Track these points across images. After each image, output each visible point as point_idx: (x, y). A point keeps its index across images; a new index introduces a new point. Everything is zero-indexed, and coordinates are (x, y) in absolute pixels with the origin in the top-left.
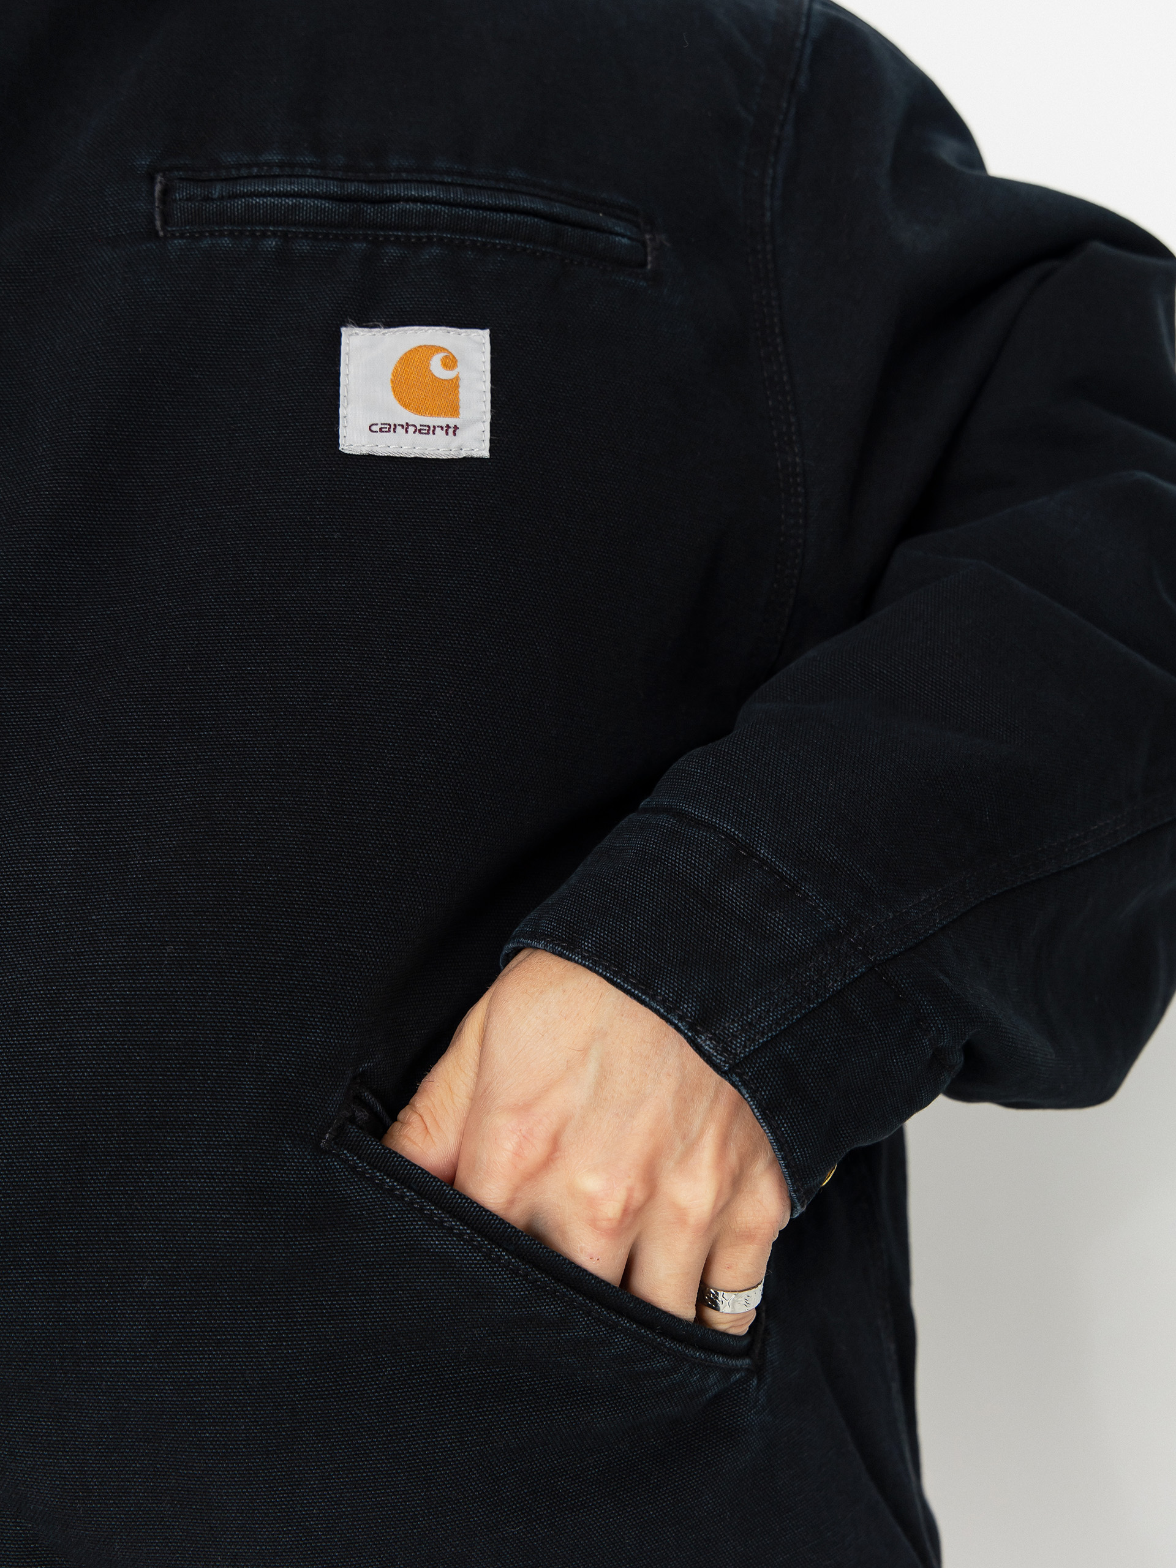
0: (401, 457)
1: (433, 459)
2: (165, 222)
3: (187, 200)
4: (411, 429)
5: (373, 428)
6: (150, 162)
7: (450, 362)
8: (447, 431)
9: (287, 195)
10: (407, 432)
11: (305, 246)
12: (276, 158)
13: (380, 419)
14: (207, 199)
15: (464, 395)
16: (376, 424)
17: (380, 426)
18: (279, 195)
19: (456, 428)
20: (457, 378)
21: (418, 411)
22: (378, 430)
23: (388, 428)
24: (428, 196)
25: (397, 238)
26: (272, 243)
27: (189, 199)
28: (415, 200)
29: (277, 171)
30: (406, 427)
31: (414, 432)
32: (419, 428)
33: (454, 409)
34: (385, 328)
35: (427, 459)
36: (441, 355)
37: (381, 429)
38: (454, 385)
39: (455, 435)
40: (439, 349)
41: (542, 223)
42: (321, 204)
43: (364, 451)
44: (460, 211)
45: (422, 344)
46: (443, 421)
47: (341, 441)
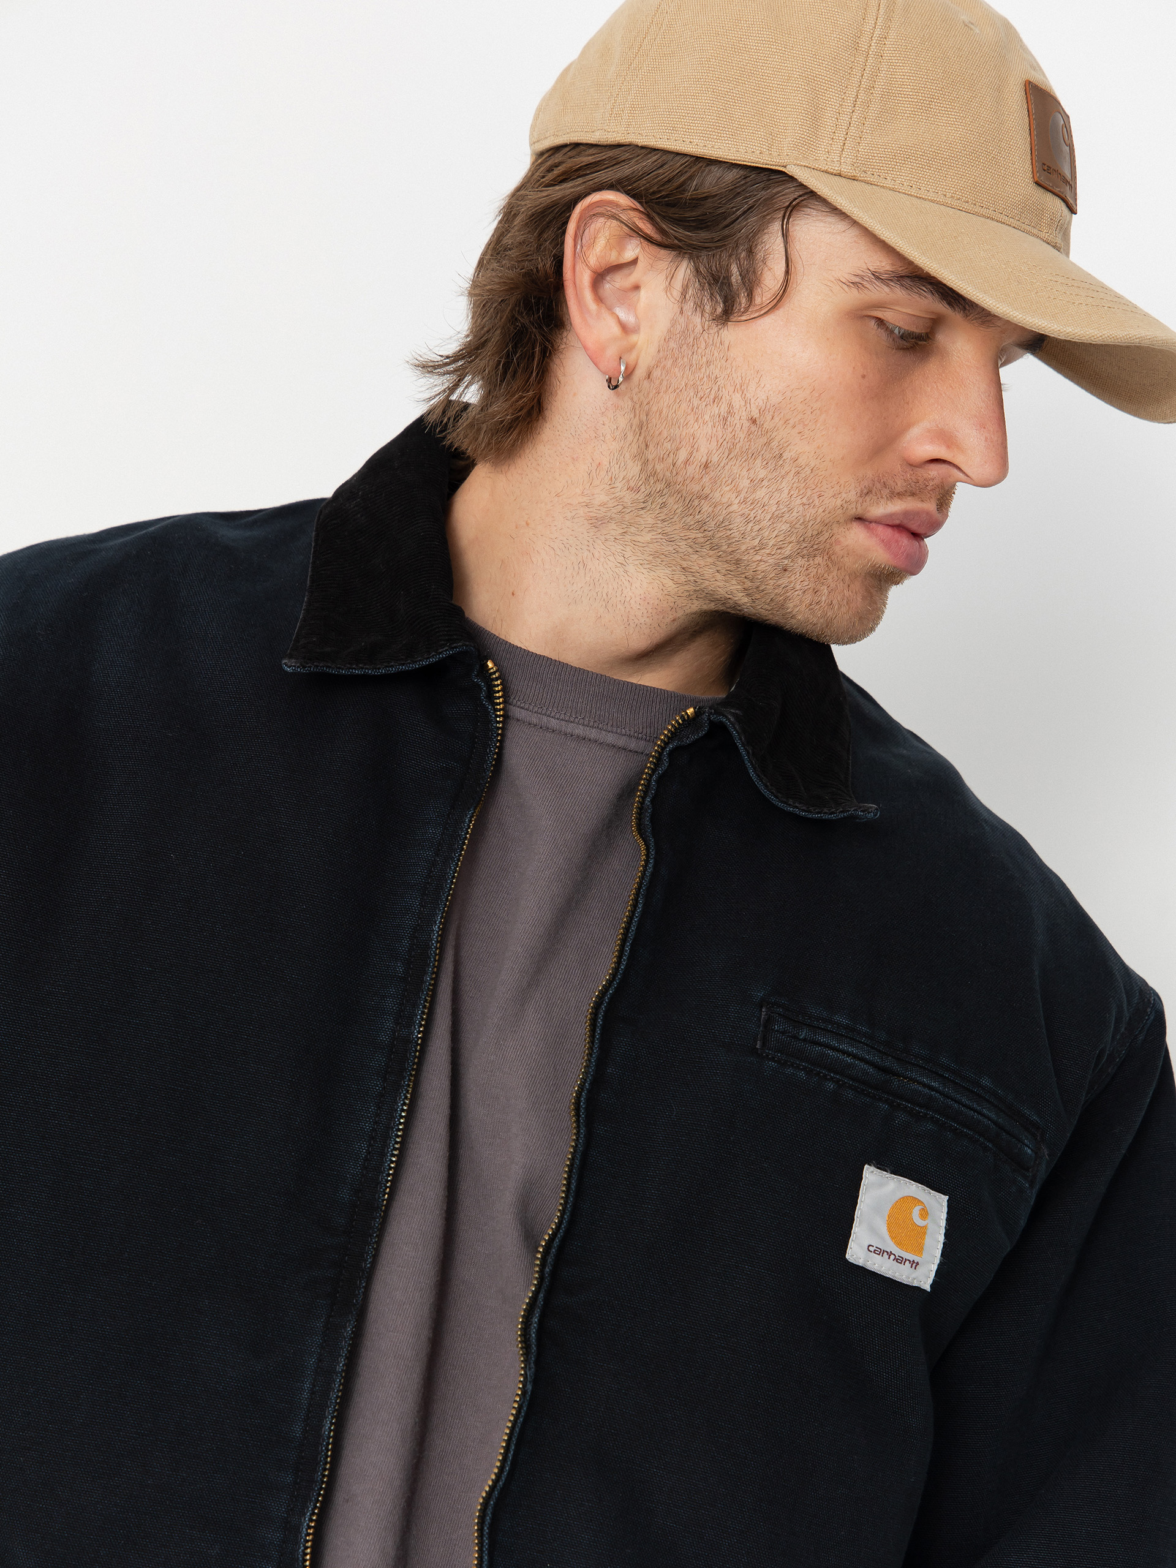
0: (880, 1275)
1: (898, 1282)
2: (764, 1045)
3: (781, 1033)
4: (892, 1257)
5: (871, 1248)
6: (763, 995)
7: (924, 1213)
8: (912, 1264)
9: (849, 1054)
10: (889, 1258)
11: (850, 1094)
12: (845, 1022)
13: (877, 1243)
14: (796, 1037)
15: (928, 1241)
16: (873, 1246)
17: (874, 1248)
18: (843, 1052)
19: (918, 1264)
20: (925, 1227)
21: (899, 1244)
22: (873, 1251)
23: (880, 1252)
24: (933, 1085)
25: (906, 1107)
26: (831, 1086)
27: (783, 1033)
28: (924, 1085)
29: (844, 1032)
30: (890, 1254)
31: (894, 1260)
32: (897, 1257)
33: (919, 1249)
34: (891, 1173)
35: (895, 1281)
36: (920, 1207)
37: (875, 1250)
38: (922, 1232)
39: (915, 1269)
40: (920, 1202)
41: (992, 1126)
42: (868, 1068)
43: (860, 1263)
44: (951, 1102)
45: (911, 1195)
46: (911, 1257)
47: (849, 1250)
